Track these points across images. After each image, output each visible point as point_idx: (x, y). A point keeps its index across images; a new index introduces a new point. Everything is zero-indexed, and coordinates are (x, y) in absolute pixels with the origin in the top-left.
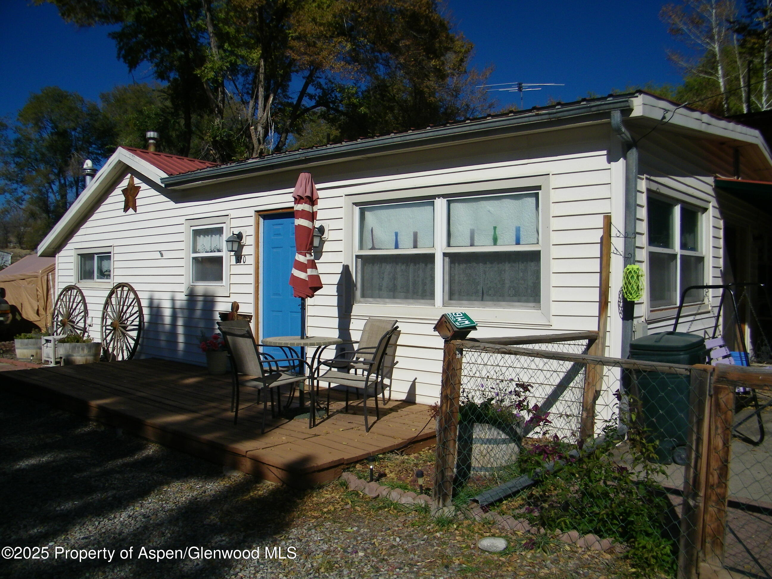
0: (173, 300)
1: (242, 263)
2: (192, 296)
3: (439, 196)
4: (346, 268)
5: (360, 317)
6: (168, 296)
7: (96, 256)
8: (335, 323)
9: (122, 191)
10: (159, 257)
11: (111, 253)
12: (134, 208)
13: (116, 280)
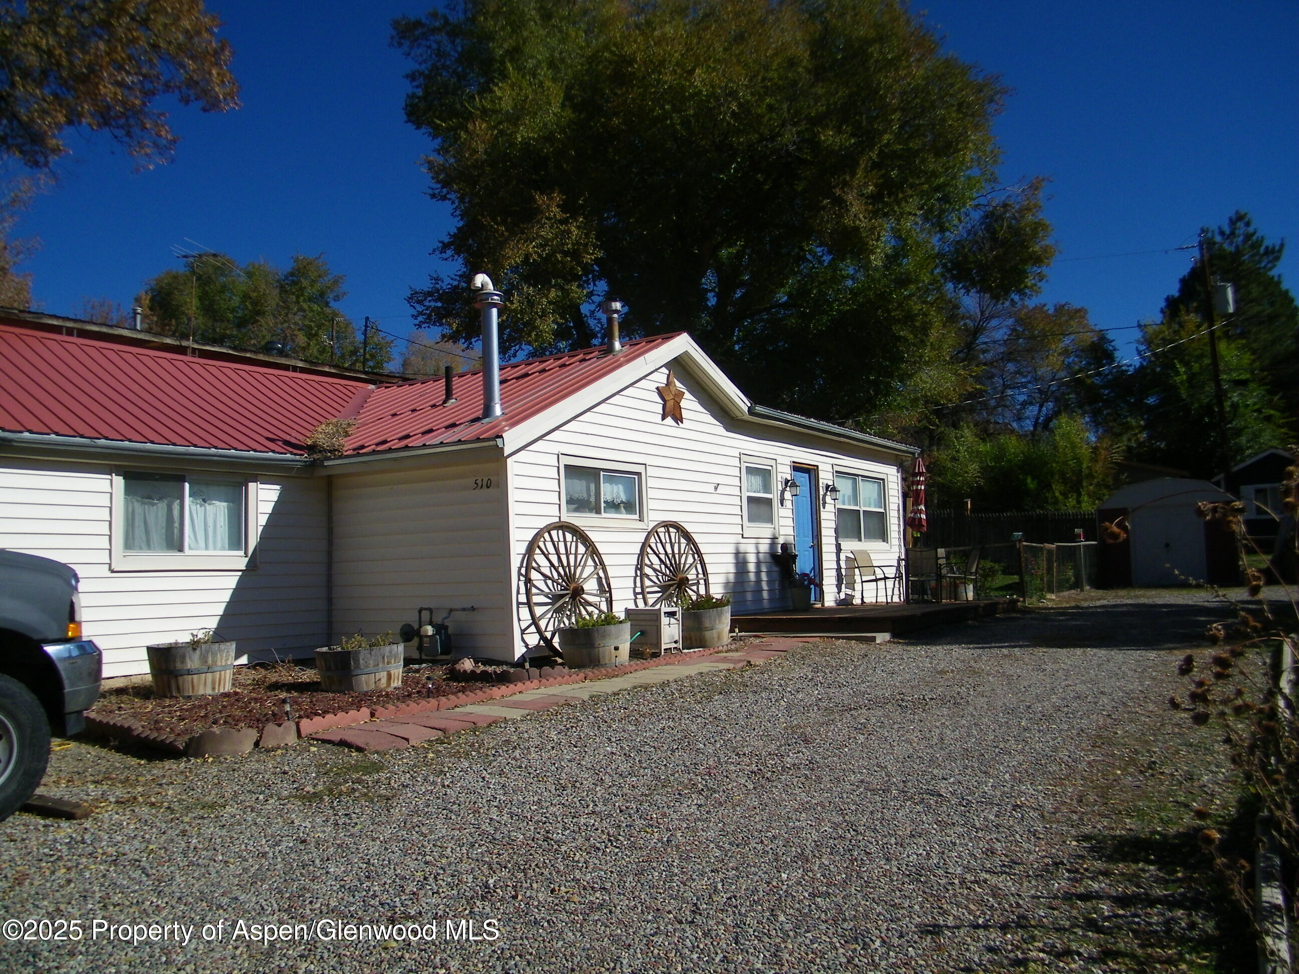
1: (785, 506)
2: (744, 538)
3: (860, 476)
4: (836, 516)
5: (845, 551)
7: (602, 474)
8: (835, 557)
9: (657, 388)
10: (713, 490)
11: (639, 474)
12: (678, 419)
13: (654, 517)
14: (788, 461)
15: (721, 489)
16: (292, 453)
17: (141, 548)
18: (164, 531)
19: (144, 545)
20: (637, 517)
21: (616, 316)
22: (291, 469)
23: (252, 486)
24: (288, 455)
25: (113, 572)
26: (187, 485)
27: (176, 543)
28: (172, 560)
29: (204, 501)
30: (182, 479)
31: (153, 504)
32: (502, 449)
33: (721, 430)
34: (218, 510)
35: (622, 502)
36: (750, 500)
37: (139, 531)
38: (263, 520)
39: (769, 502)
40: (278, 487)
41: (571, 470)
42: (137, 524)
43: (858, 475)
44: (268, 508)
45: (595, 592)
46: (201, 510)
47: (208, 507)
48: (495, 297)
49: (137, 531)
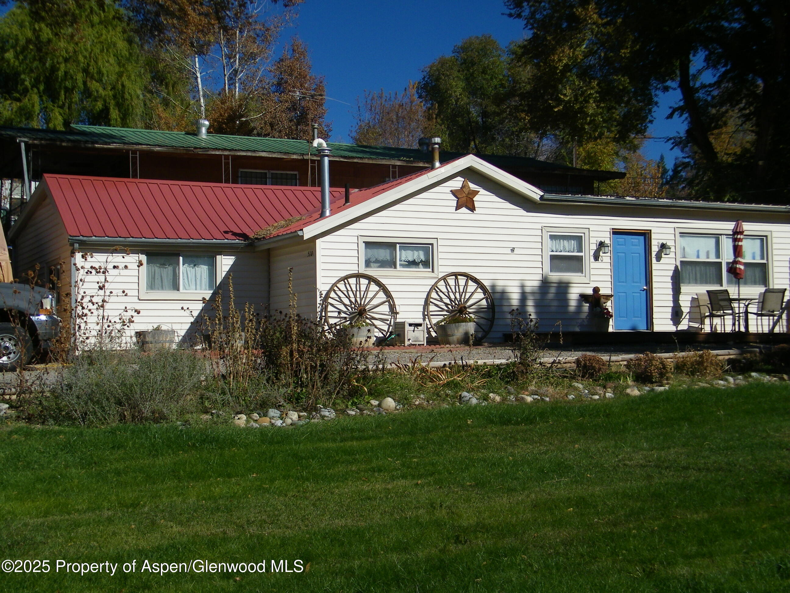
0: (523, 286)
1: (600, 261)
2: (545, 283)
3: (723, 234)
4: (676, 267)
5: (687, 294)
6: (517, 283)
7: (398, 246)
8: (671, 298)
9: (451, 191)
10: (510, 252)
11: (432, 244)
12: (472, 209)
13: (442, 269)
14: (608, 229)
15: (516, 251)
16: (239, 240)
17: (158, 289)
18: (171, 281)
19: (160, 288)
20: (430, 270)
21: (437, 146)
22: (238, 248)
23: (218, 257)
24: (237, 241)
25: (140, 300)
26: (181, 258)
27: (176, 287)
28: (173, 295)
29: (195, 266)
30: (179, 255)
31: (165, 268)
32: (303, 236)
33: (522, 212)
34: (203, 270)
35: (422, 261)
36: (553, 258)
37: (158, 281)
38: (224, 274)
39: (579, 259)
40: (234, 257)
41: (368, 244)
42: (156, 278)
43: (721, 235)
44: (226, 268)
45: (387, 313)
46: (193, 270)
47: (197, 268)
48: (326, 151)
49: (156, 281)
